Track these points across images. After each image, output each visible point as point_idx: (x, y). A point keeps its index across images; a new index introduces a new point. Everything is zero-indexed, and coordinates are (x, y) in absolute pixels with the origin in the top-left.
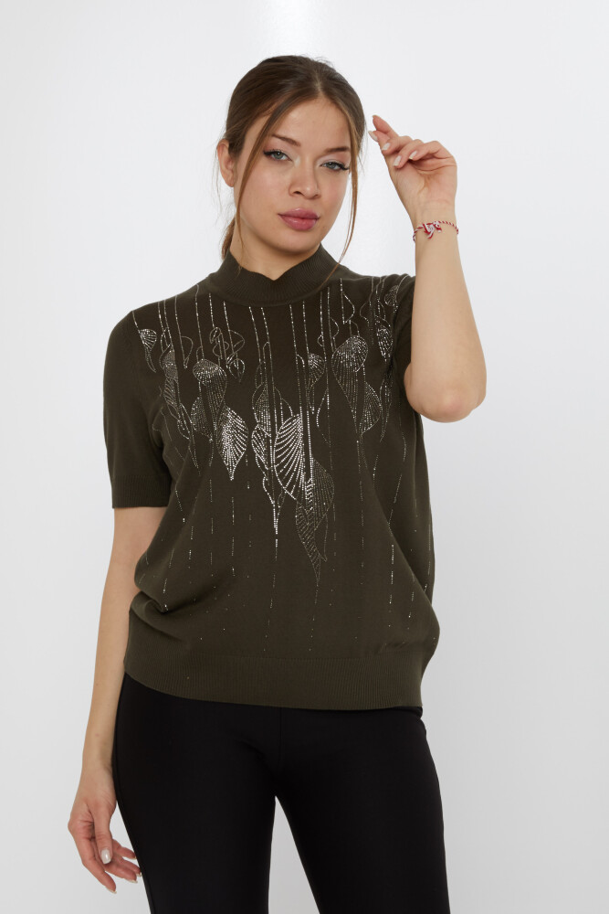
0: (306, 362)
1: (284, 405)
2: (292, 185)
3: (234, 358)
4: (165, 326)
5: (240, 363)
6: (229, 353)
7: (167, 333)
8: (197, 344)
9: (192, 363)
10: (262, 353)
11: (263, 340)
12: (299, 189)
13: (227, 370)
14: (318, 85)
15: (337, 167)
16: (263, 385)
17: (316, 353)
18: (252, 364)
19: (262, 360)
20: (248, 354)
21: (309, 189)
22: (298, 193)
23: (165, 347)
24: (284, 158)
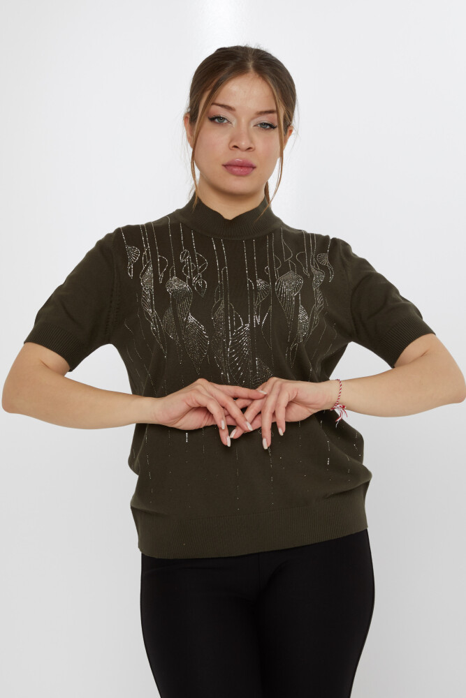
0: (255, 286)
1: (237, 316)
2: (231, 141)
3: (199, 278)
4: (147, 246)
5: (204, 283)
6: (195, 273)
7: (148, 251)
8: (170, 264)
9: (166, 279)
10: (221, 276)
11: (222, 265)
12: (235, 144)
13: (193, 288)
14: (250, 64)
15: (268, 127)
16: (221, 301)
17: (263, 279)
18: (212, 284)
19: (221, 281)
20: (210, 275)
21: (244, 144)
22: (236, 147)
23: (145, 263)
24: (225, 121)
